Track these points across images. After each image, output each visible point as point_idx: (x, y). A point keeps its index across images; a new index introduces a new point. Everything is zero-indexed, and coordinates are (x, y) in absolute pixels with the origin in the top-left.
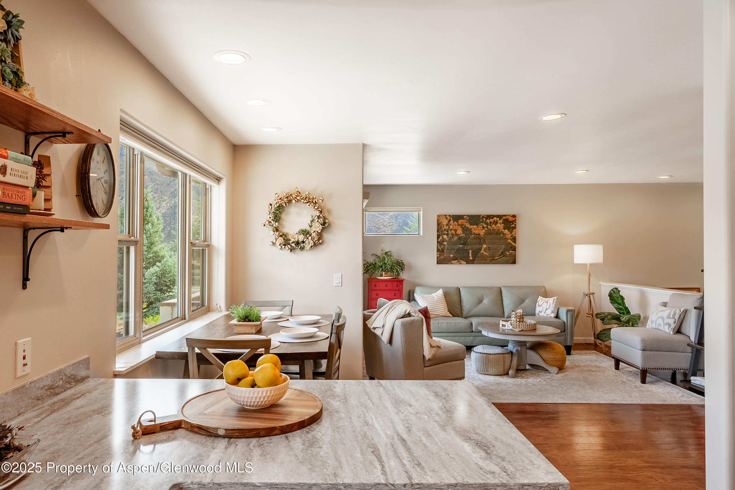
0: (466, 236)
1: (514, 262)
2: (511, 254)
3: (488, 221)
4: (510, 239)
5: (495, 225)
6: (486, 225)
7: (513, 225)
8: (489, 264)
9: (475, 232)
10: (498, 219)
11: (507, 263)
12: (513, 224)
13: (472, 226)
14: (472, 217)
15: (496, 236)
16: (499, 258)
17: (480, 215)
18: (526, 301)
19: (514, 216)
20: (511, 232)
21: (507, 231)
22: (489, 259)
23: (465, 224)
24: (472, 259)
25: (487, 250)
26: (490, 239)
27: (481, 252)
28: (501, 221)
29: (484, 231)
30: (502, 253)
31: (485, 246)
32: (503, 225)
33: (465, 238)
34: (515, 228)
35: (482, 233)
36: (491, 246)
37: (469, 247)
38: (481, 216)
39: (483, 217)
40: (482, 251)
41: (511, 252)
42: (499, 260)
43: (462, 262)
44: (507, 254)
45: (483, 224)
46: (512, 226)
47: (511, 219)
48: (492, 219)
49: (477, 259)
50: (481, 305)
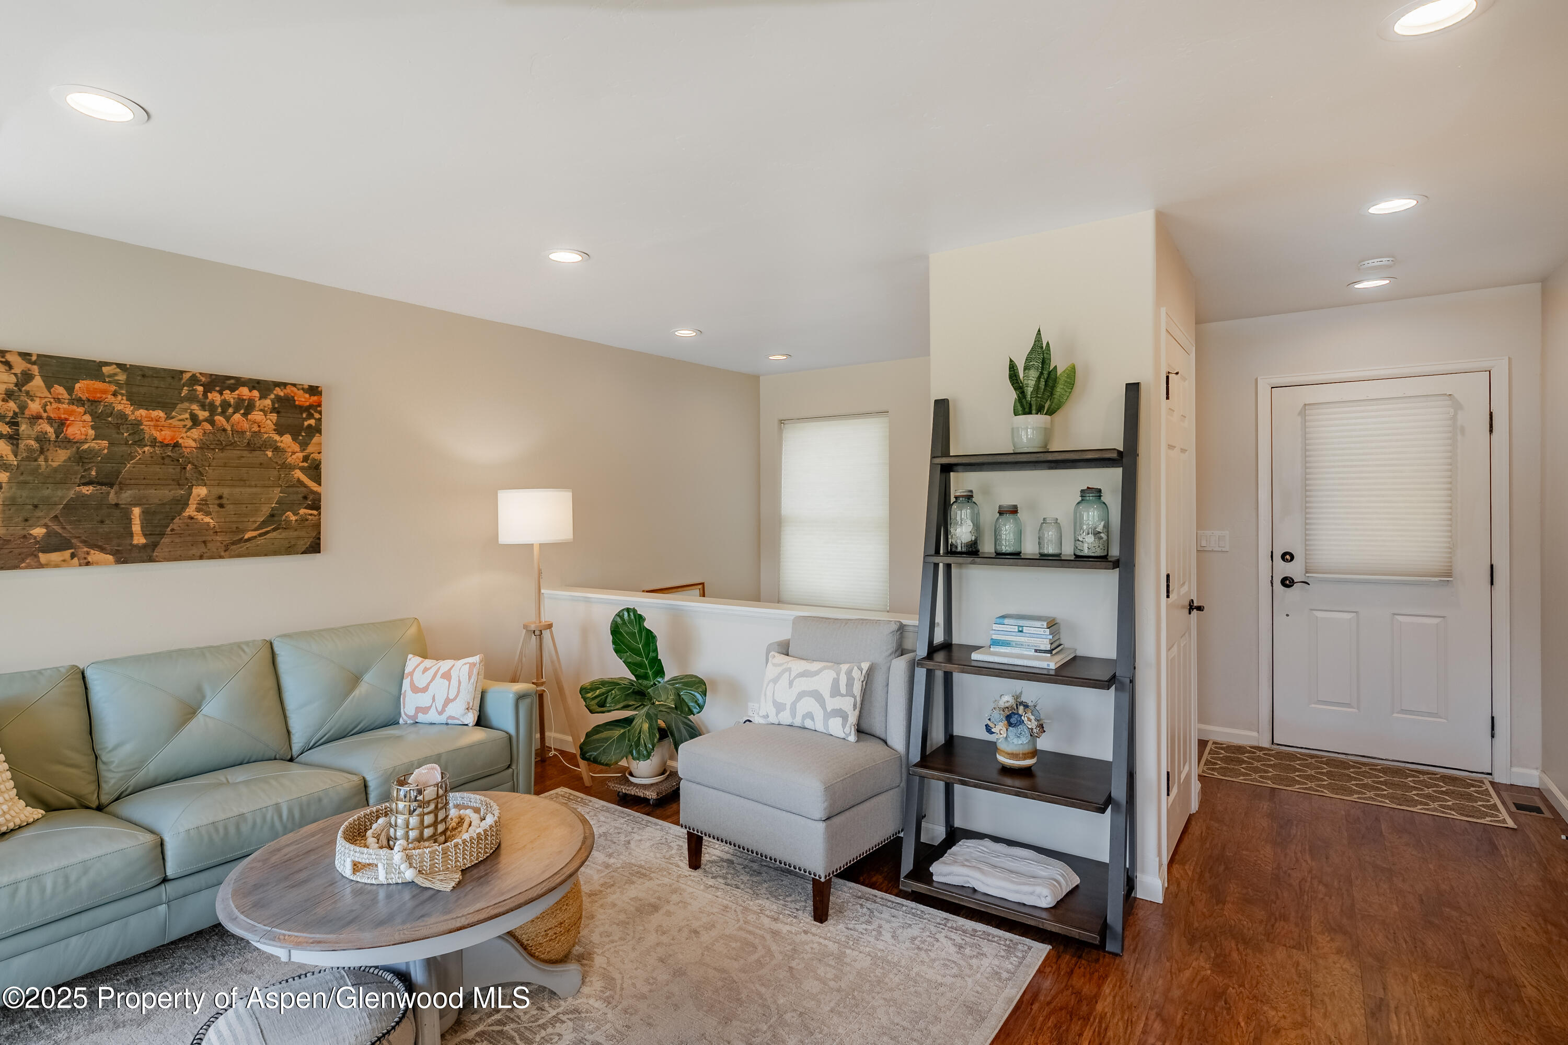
0: (116, 449)
1: (315, 547)
2: (304, 520)
3: (215, 397)
4: (302, 469)
5: (245, 415)
6: (207, 414)
7: (312, 422)
8: (221, 557)
9: (157, 434)
10: (256, 393)
11: (289, 550)
12: (310, 416)
13: (142, 412)
14: (144, 376)
15: (245, 453)
16: (260, 535)
17: (182, 372)
18: (367, 678)
19: (314, 390)
20: (304, 445)
21: (287, 438)
22: (219, 538)
23: (110, 398)
24: (143, 541)
25: (213, 508)
26: (225, 465)
27: (186, 514)
28: (268, 402)
29: (196, 433)
30: (272, 516)
31: (200, 491)
32: (274, 417)
33: (108, 459)
34: (317, 430)
35: (190, 440)
36: (226, 491)
37: (127, 495)
38: (186, 376)
39: (194, 380)
40: (191, 511)
41: (302, 511)
42: (261, 541)
43: (95, 555)
44: (288, 521)
45: (195, 407)
46: (306, 423)
47: (303, 399)
48: (233, 390)
49: (165, 540)
50: (195, 726)
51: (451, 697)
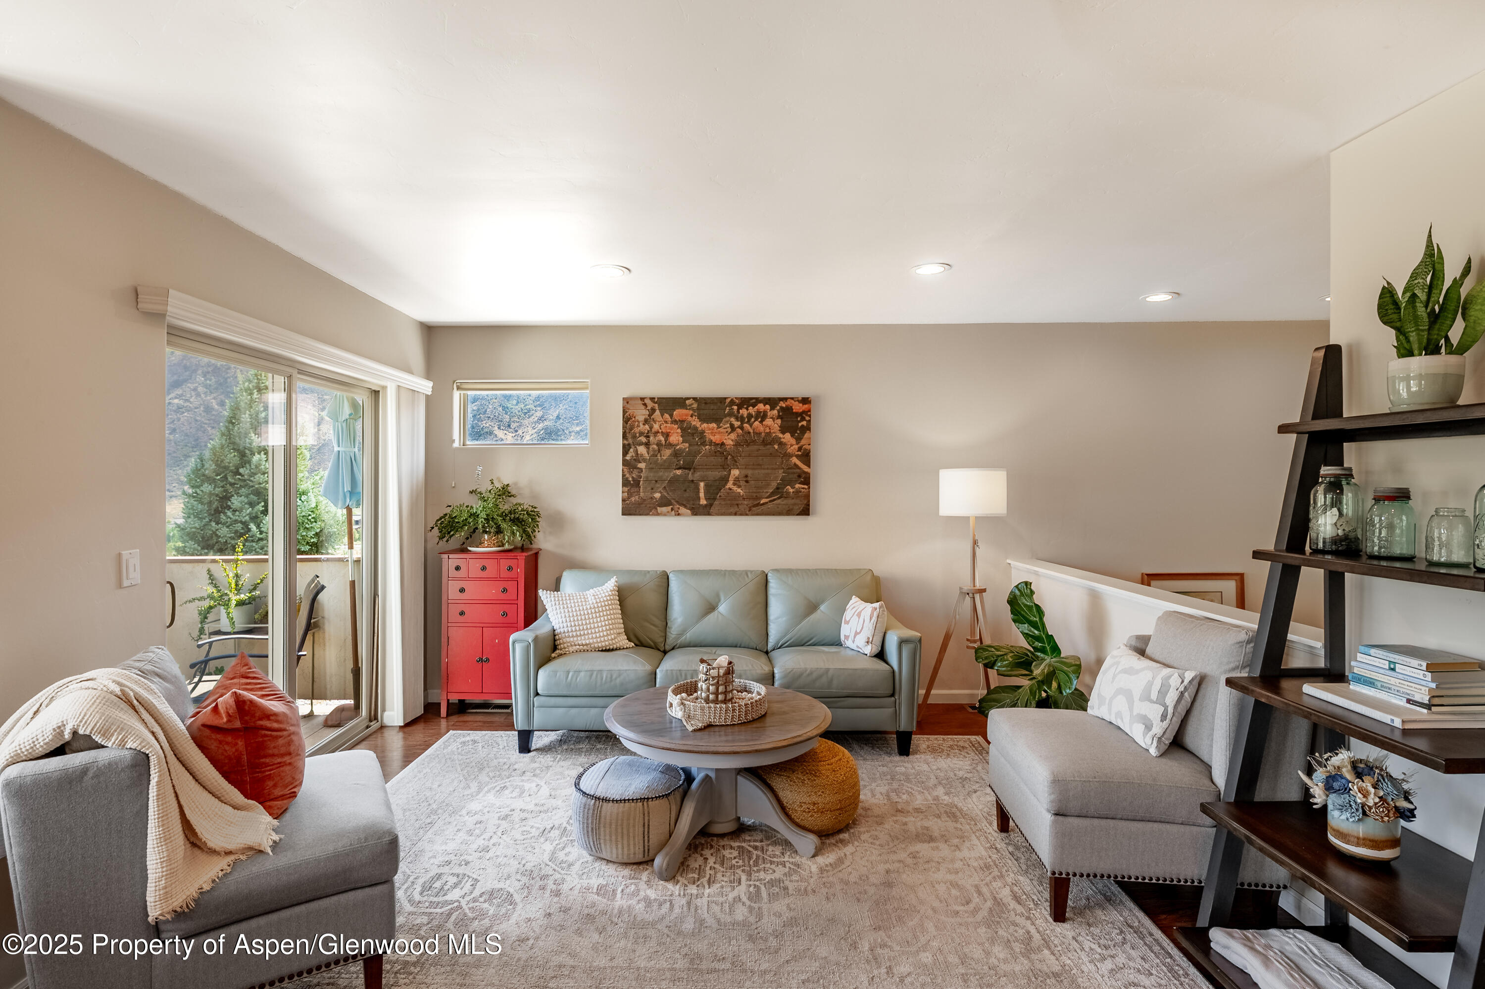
0: (691, 448)
1: (805, 511)
2: (798, 492)
3: (744, 412)
4: (797, 456)
5: (761, 422)
6: (739, 423)
7: (804, 423)
8: (747, 515)
9: (712, 438)
10: (768, 407)
11: (789, 513)
12: (803, 419)
13: (705, 425)
14: (706, 403)
15: (762, 447)
16: (770, 501)
17: (725, 398)
18: (823, 608)
19: (805, 401)
20: (798, 440)
21: (788, 436)
22: (745, 503)
23: (690, 419)
24: (705, 502)
25: (742, 483)
26: (749, 456)
27: (727, 487)
28: (775, 412)
29: (733, 436)
30: (778, 488)
31: (735, 472)
32: (779, 421)
33: (689, 453)
34: (808, 428)
35: (730, 440)
36: (749, 472)
37: (697, 475)
38: (728, 401)
39: (732, 402)
40: (730, 485)
41: (797, 486)
42: (770, 505)
43: (683, 510)
44: (788, 493)
45: (733, 419)
46: (800, 424)
47: (798, 407)
48: (754, 406)
49: (716, 502)
50: (712, 617)
51: (858, 631)
